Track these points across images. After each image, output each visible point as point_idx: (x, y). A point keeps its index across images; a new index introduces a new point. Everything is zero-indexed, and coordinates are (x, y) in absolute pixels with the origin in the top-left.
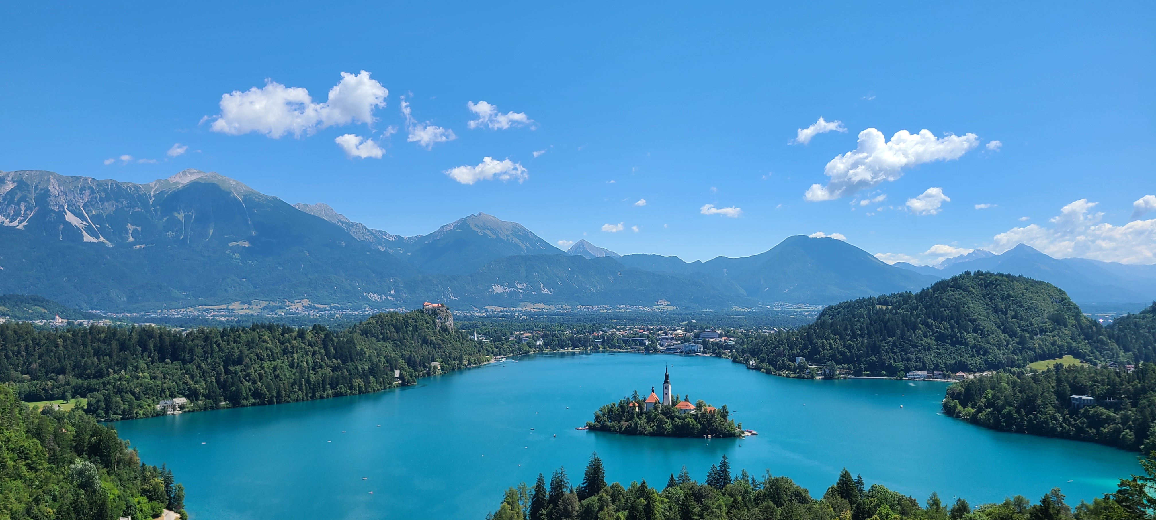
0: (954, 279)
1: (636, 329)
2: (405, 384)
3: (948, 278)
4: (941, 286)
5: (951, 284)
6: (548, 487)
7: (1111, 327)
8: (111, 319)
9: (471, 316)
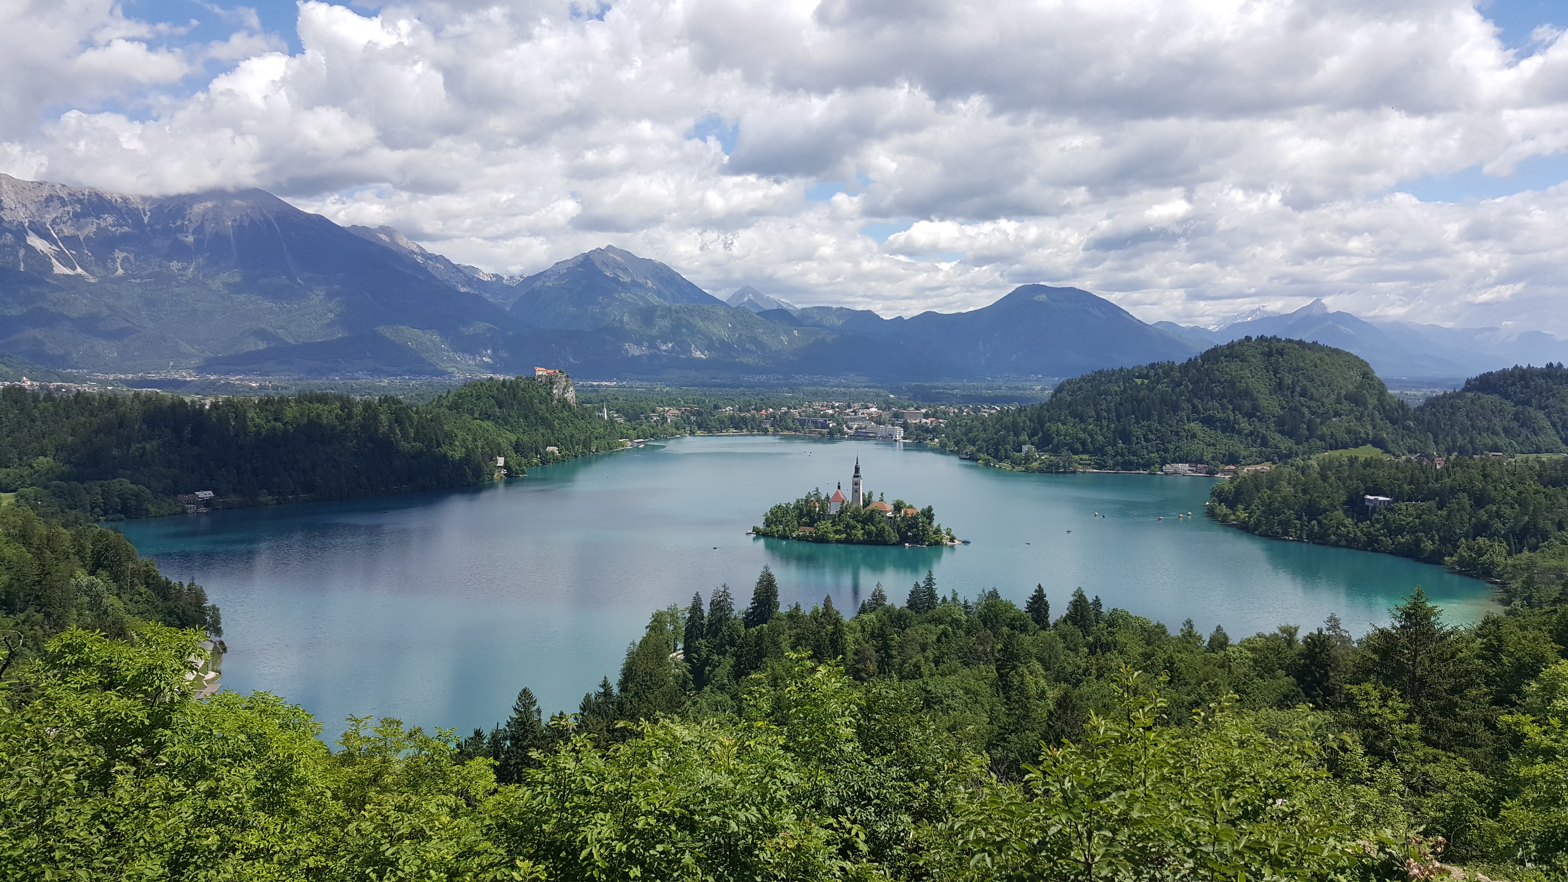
0: (1231, 346)
1: (817, 405)
2: (512, 477)
3: (1224, 342)
4: (1213, 355)
5: (1228, 352)
6: (706, 609)
7: (1421, 409)
8: (100, 382)
9: (598, 386)
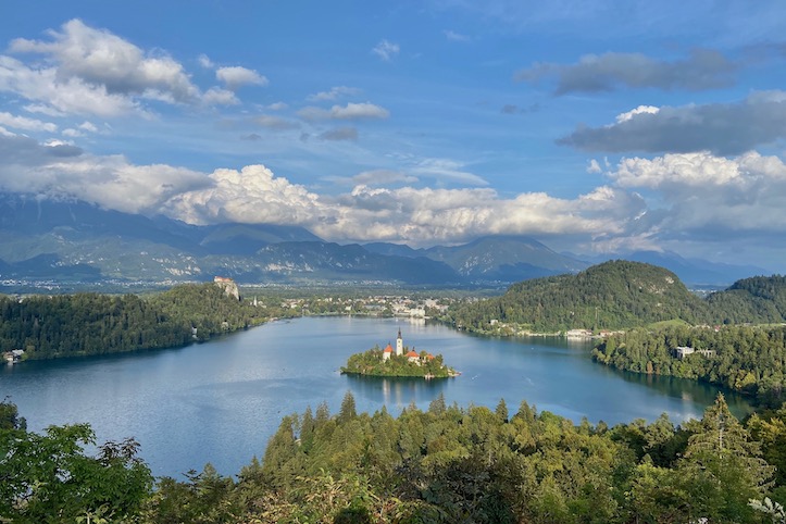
0: (602, 265)
1: (376, 298)
2: (201, 340)
3: (598, 264)
4: (593, 270)
5: (600, 268)
6: (314, 415)
7: (706, 299)
9: (252, 287)
